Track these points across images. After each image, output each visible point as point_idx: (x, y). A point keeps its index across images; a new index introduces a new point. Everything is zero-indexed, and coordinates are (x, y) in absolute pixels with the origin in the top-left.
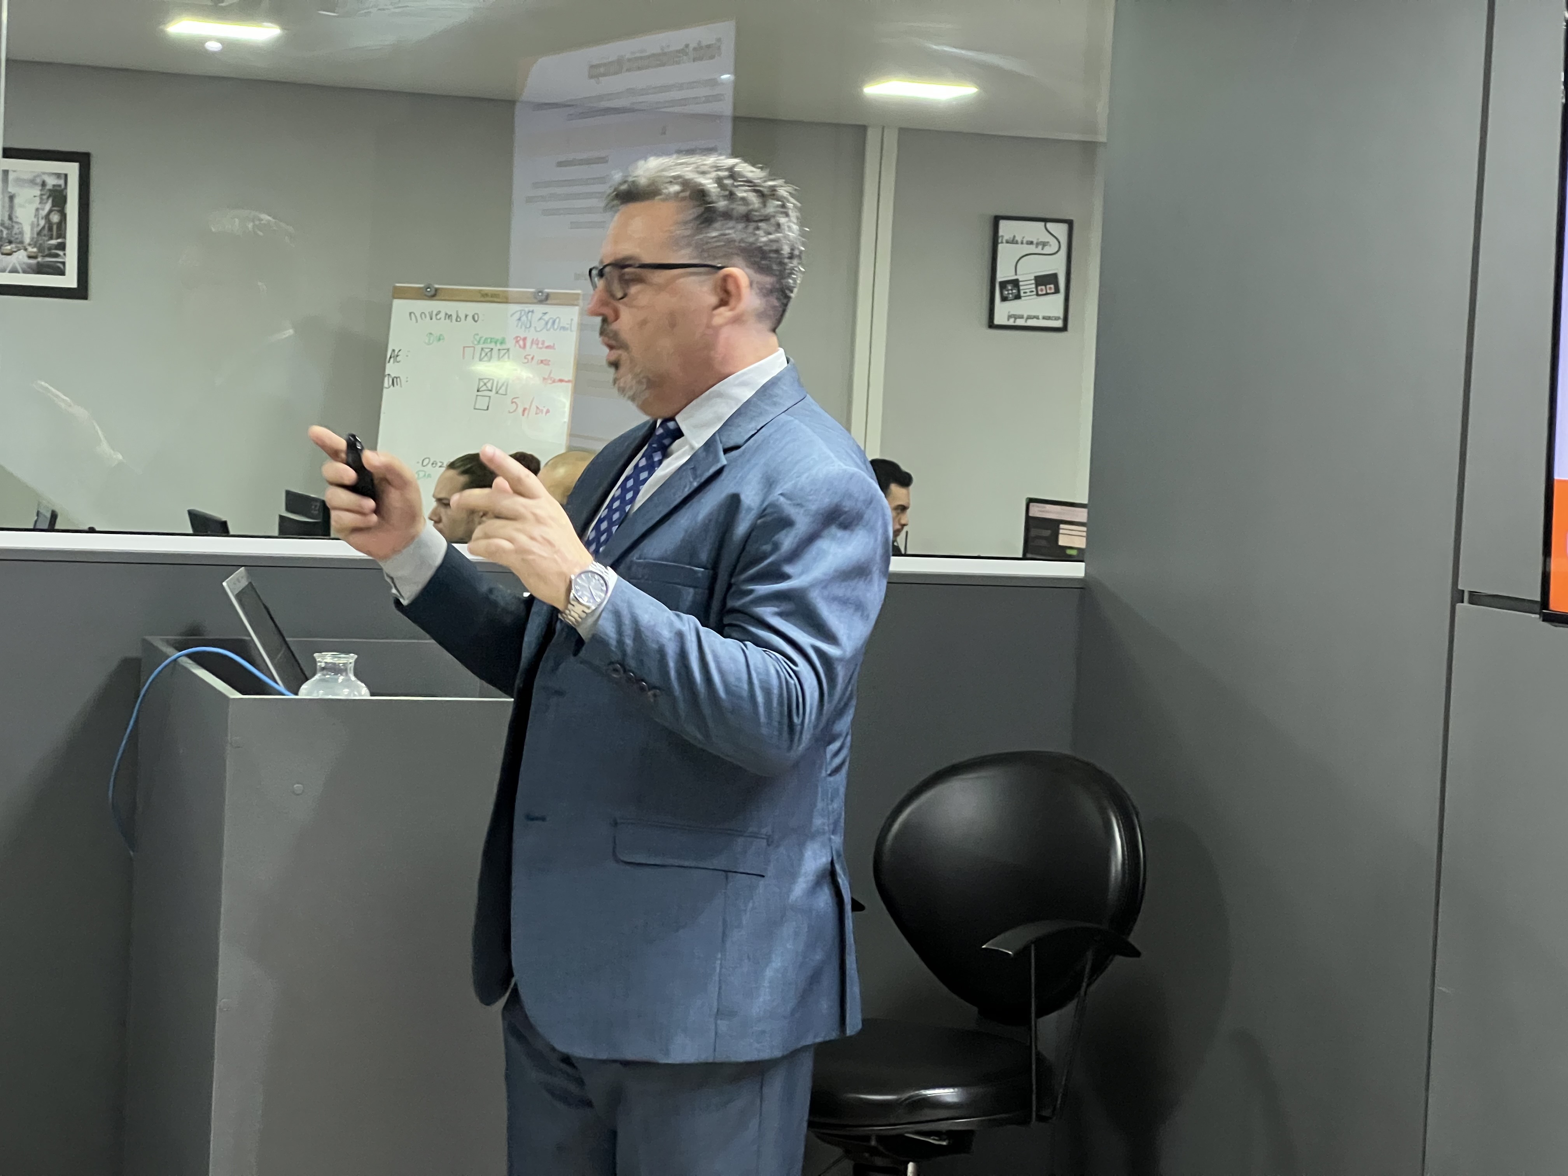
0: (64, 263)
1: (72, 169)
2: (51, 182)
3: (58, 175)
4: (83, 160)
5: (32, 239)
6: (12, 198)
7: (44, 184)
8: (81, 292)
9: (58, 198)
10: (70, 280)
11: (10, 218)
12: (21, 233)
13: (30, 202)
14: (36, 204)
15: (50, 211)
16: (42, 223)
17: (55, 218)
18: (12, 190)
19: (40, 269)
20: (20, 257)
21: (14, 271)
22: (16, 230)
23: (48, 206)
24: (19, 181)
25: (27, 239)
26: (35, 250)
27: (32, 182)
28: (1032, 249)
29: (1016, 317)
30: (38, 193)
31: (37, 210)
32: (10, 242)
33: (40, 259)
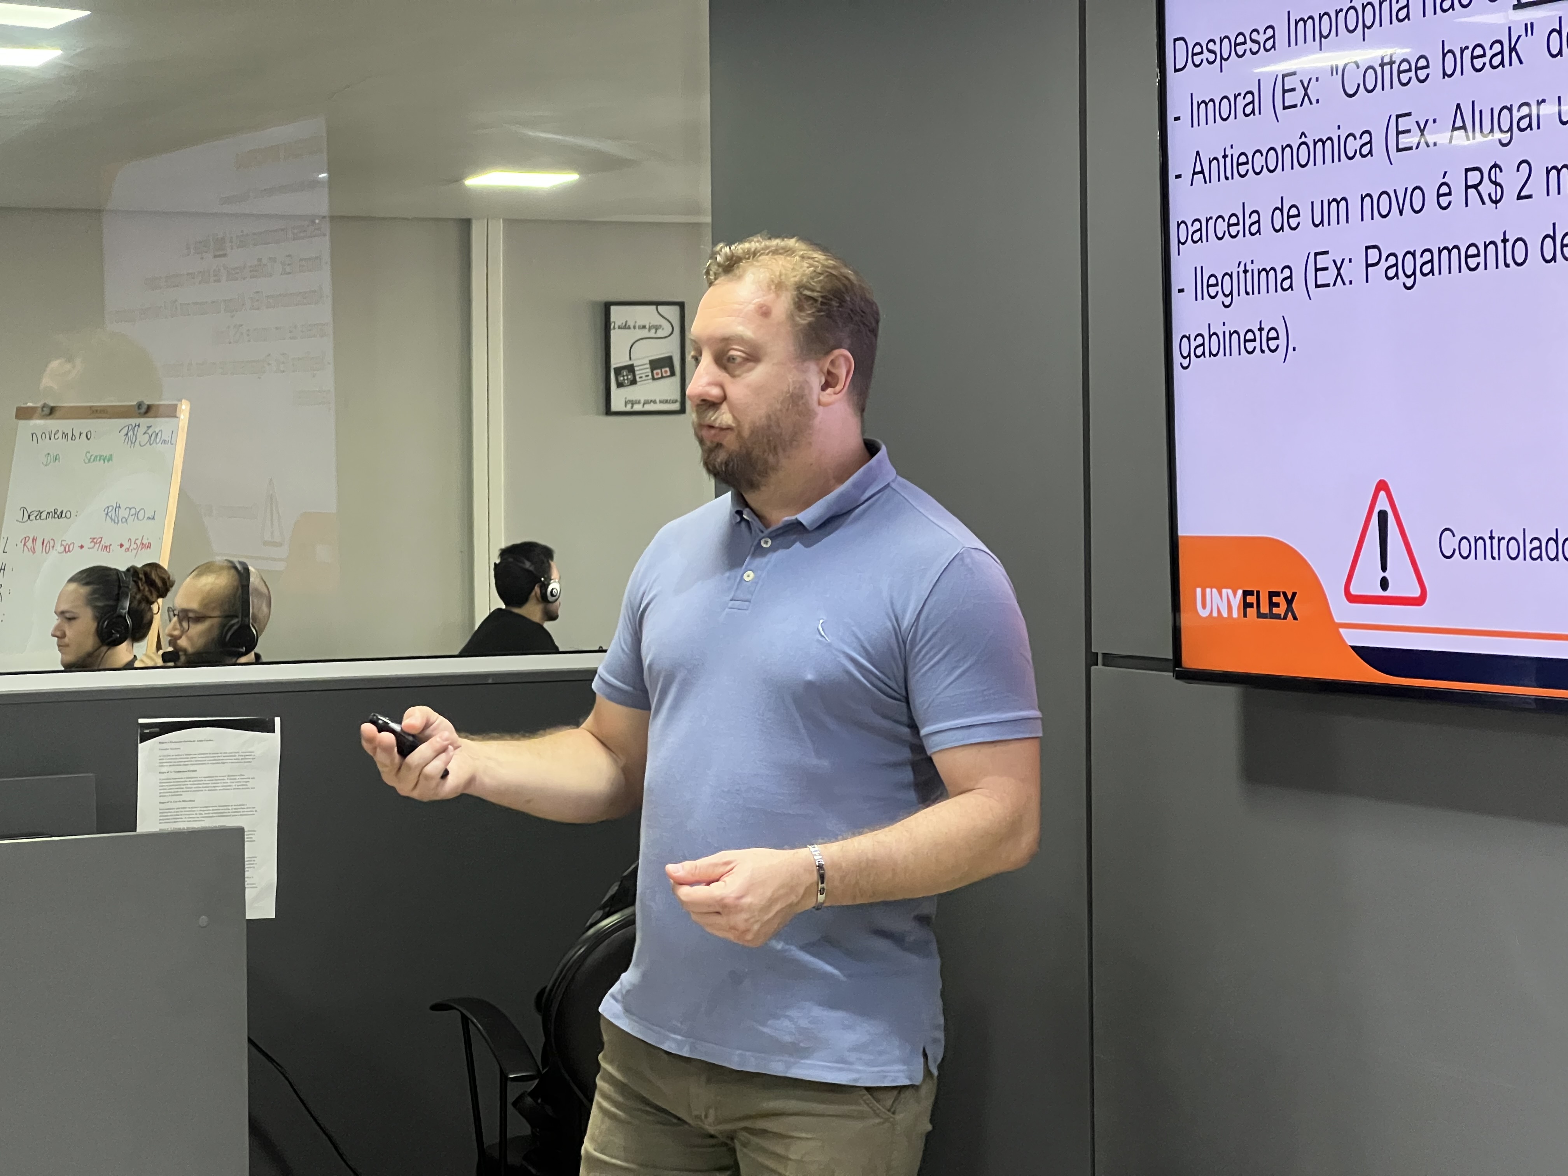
28: (645, 333)
29: (633, 403)
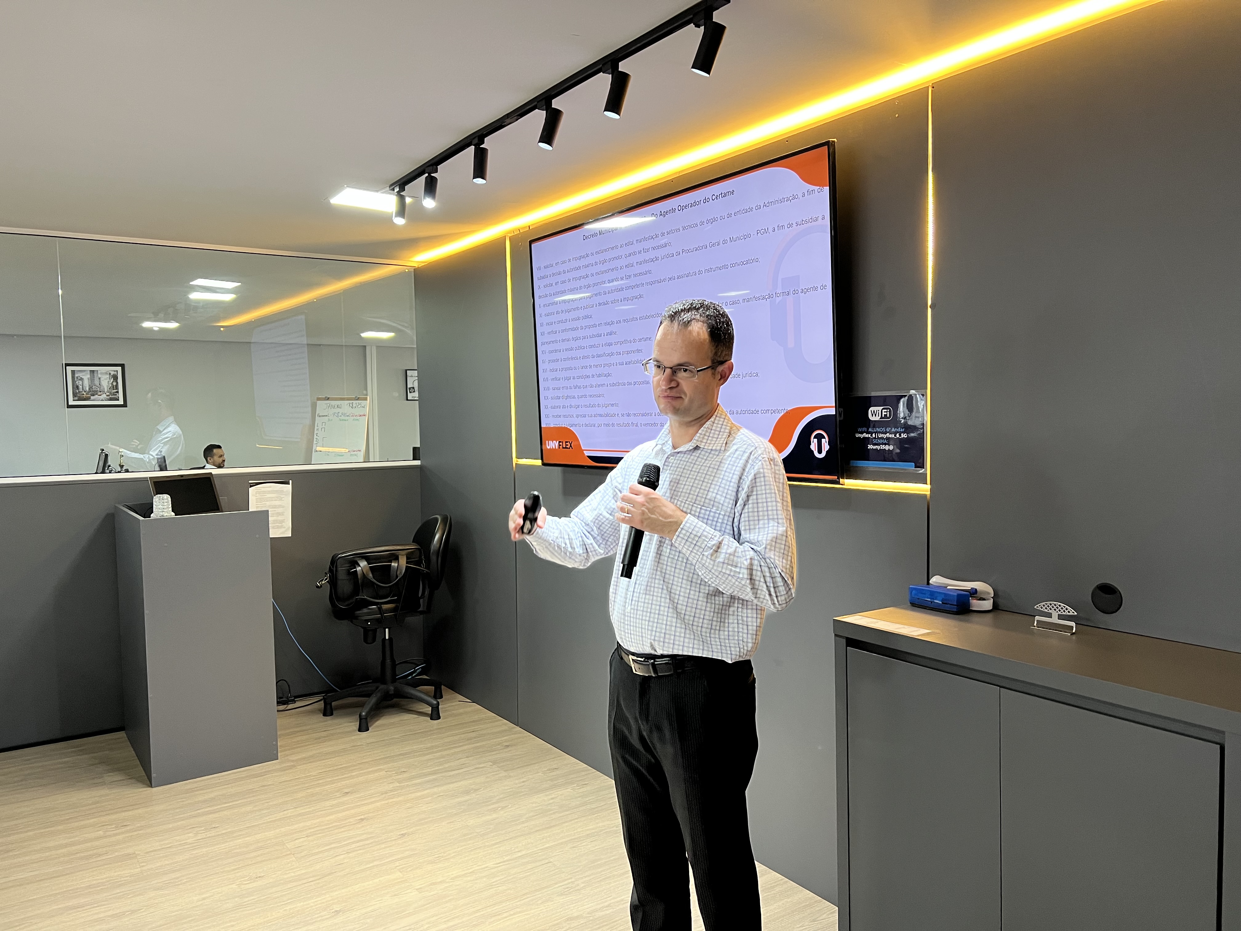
0: (118, 397)
1: (119, 369)
2: (112, 373)
3: (115, 371)
4: (122, 366)
5: (107, 390)
6: (99, 378)
7: (110, 374)
8: (125, 405)
9: (115, 378)
10: (121, 402)
11: (100, 385)
12: (104, 389)
13: (105, 379)
14: (108, 380)
15: (113, 382)
16: (110, 385)
17: (115, 384)
18: (99, 376)
19: (111, 399)
20: (104, 396)
21: (102, 400)
22: (102, 388)
23: (112, 380)
24: (101, 373)
25: (106, 391)
26: (108, 394)
27: (106, 373)
30: (108, 376)
31: (108, 382)
32: (100, 392)
33: (111, 396)
